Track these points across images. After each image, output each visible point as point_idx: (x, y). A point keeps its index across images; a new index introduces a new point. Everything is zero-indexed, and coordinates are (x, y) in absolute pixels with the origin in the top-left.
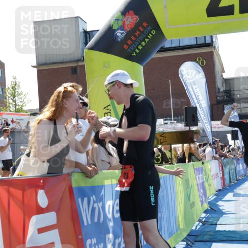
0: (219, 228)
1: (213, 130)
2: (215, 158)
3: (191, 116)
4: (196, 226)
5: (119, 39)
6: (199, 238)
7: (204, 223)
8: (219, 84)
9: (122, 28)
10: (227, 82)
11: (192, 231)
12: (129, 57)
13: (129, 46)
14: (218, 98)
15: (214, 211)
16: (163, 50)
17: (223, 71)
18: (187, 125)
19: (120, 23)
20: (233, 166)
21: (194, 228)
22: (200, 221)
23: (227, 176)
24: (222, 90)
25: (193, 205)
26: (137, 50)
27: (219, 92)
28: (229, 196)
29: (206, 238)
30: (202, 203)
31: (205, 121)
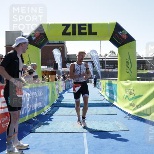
0: (62, 102)
1: (63, 71)
2: (63, 80)
3: (56, 66)
4: (55, 102)
5: (33, 40)
6: (56, 106)
7: (58, 101)
8: (66, 56)
9: (34, 36)
10: (68, 56)
11: (54, 103)
12: (36, 46)
13: (36, 42)
14: (65, 61)
15: (61, 97)
16: (48, 44)
17: (67, 52)
18: (54, 69)
19: (34, 35)
20: (68, 83)
21: (54, 102)
22: (56, 100)
23: (66, 86)
24: (66, 58)
25: (54, 95)
26: (39, 44)
27: (65, 59)
28: (66, 92)
29: (58, 105)
30: (58, 95)
31: (60, 68)
